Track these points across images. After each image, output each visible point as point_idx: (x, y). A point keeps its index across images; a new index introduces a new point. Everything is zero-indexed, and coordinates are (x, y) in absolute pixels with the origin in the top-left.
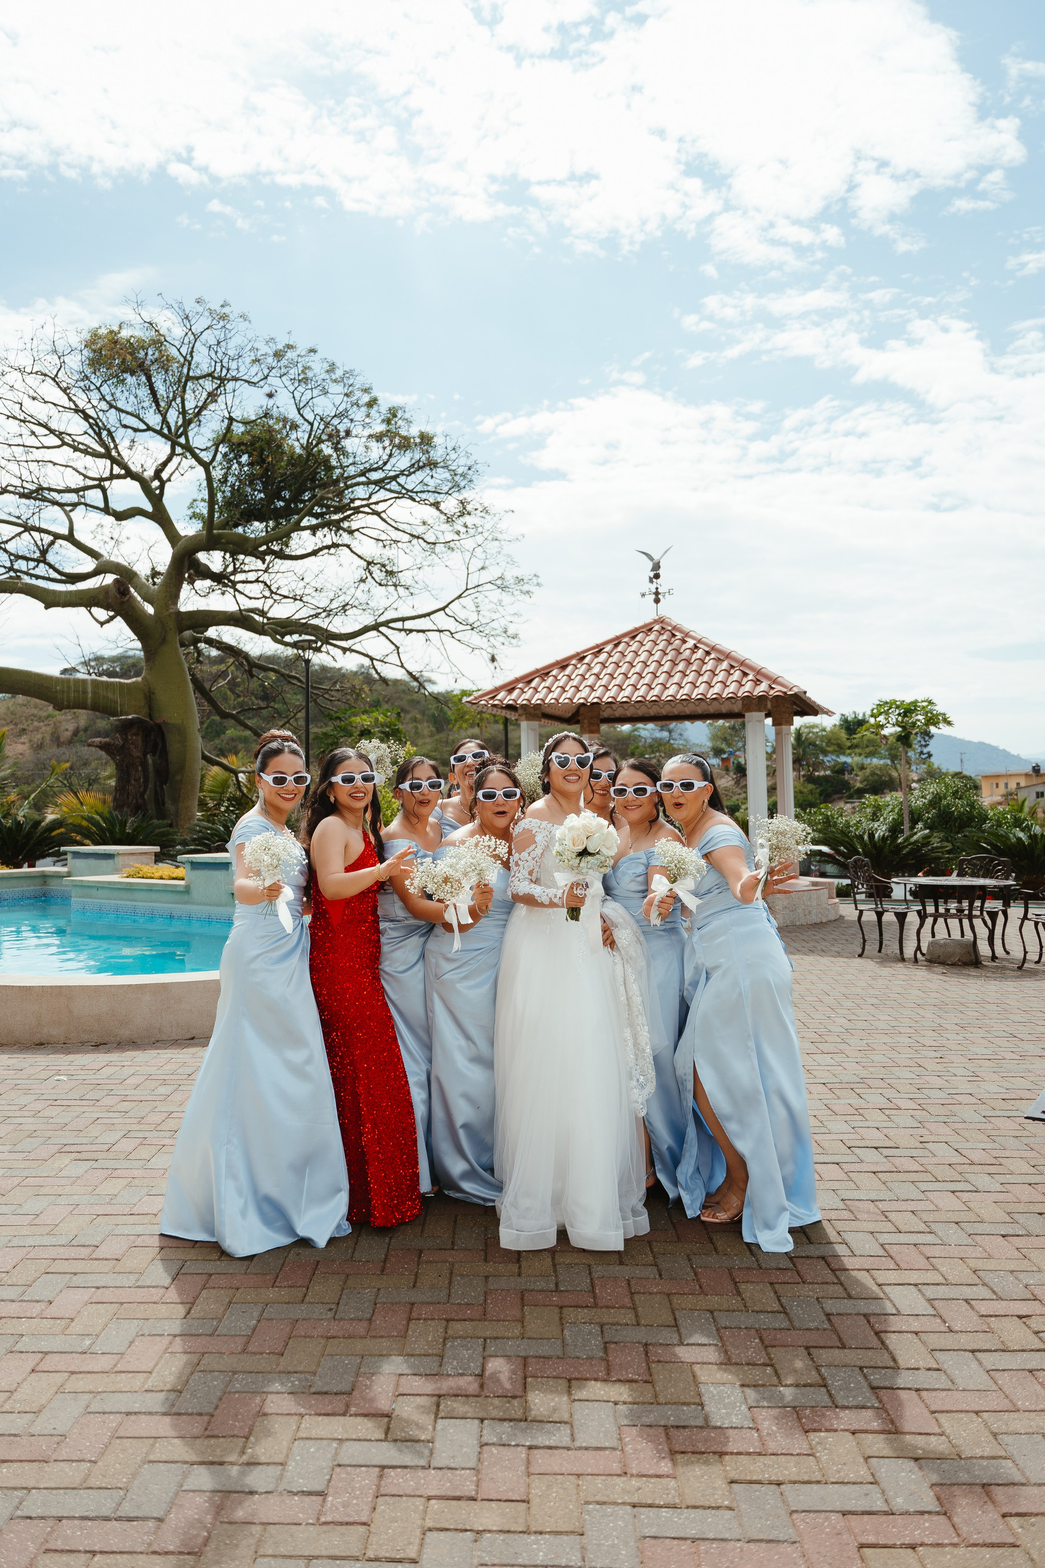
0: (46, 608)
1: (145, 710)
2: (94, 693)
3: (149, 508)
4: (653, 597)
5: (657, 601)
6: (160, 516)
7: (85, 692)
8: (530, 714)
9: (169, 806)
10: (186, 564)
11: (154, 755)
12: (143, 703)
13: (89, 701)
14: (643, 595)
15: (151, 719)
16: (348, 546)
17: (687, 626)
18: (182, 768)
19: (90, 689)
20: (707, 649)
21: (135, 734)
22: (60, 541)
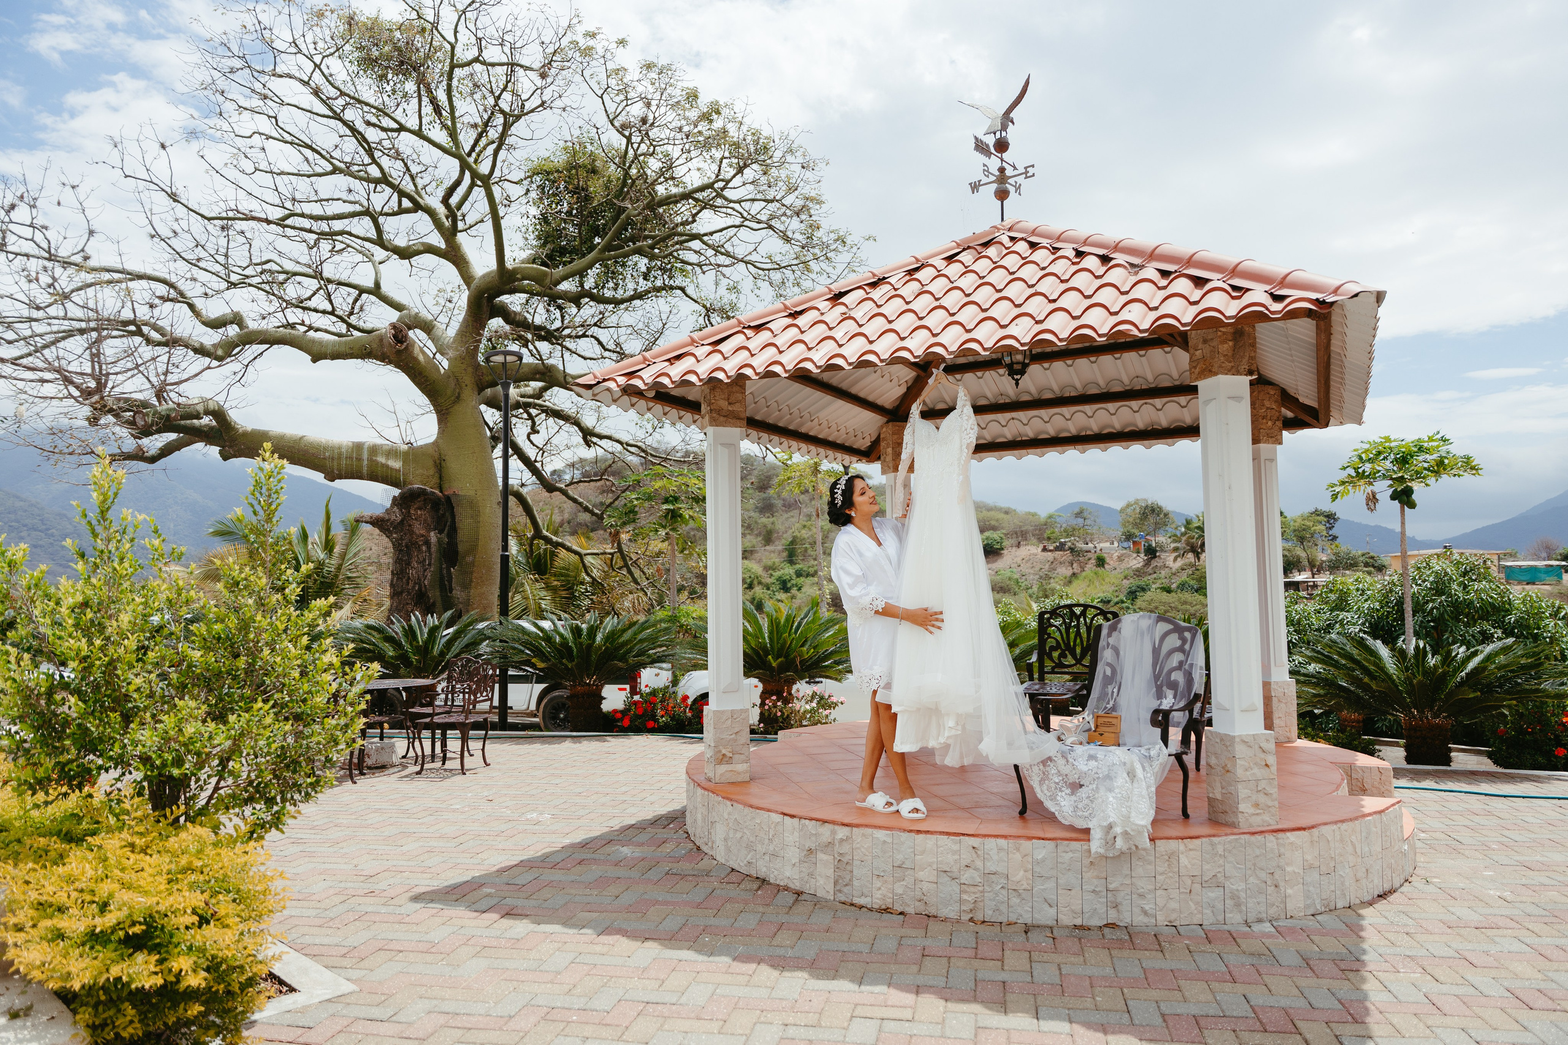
0: (314, 360)
1: (435, 480)
2: (370, 460)
3: (443, 245)
4: (995, 186)
5: (1002, 195)
6: (454, 255)
7: (359, 459)
8: (719, 412)
9: (458, 593)
10: (485, 308)
11: (441, 532)
12: (432, 472)
13: (365, 470)
14: (975, 187)
15: (441, 491)
16: (683, 289)
17: (1056, 226)
18: (473, 549)
19: (365, 456)
20: (1101, 252)
21: (420, 509)
22: (364, 296)
